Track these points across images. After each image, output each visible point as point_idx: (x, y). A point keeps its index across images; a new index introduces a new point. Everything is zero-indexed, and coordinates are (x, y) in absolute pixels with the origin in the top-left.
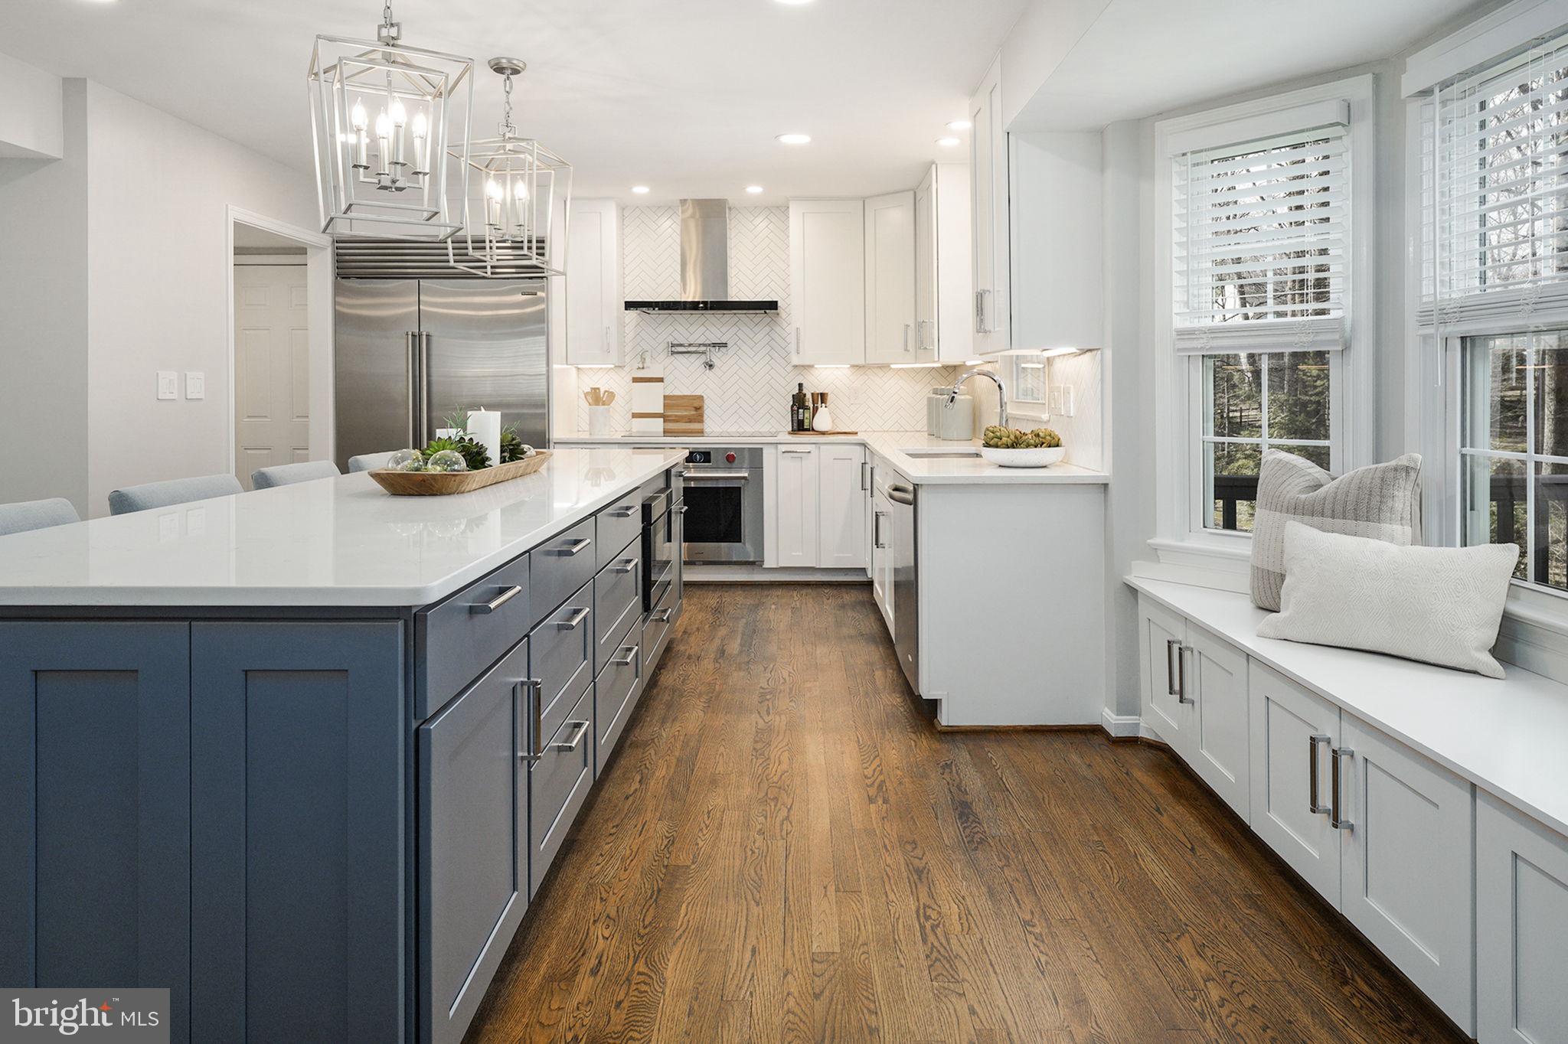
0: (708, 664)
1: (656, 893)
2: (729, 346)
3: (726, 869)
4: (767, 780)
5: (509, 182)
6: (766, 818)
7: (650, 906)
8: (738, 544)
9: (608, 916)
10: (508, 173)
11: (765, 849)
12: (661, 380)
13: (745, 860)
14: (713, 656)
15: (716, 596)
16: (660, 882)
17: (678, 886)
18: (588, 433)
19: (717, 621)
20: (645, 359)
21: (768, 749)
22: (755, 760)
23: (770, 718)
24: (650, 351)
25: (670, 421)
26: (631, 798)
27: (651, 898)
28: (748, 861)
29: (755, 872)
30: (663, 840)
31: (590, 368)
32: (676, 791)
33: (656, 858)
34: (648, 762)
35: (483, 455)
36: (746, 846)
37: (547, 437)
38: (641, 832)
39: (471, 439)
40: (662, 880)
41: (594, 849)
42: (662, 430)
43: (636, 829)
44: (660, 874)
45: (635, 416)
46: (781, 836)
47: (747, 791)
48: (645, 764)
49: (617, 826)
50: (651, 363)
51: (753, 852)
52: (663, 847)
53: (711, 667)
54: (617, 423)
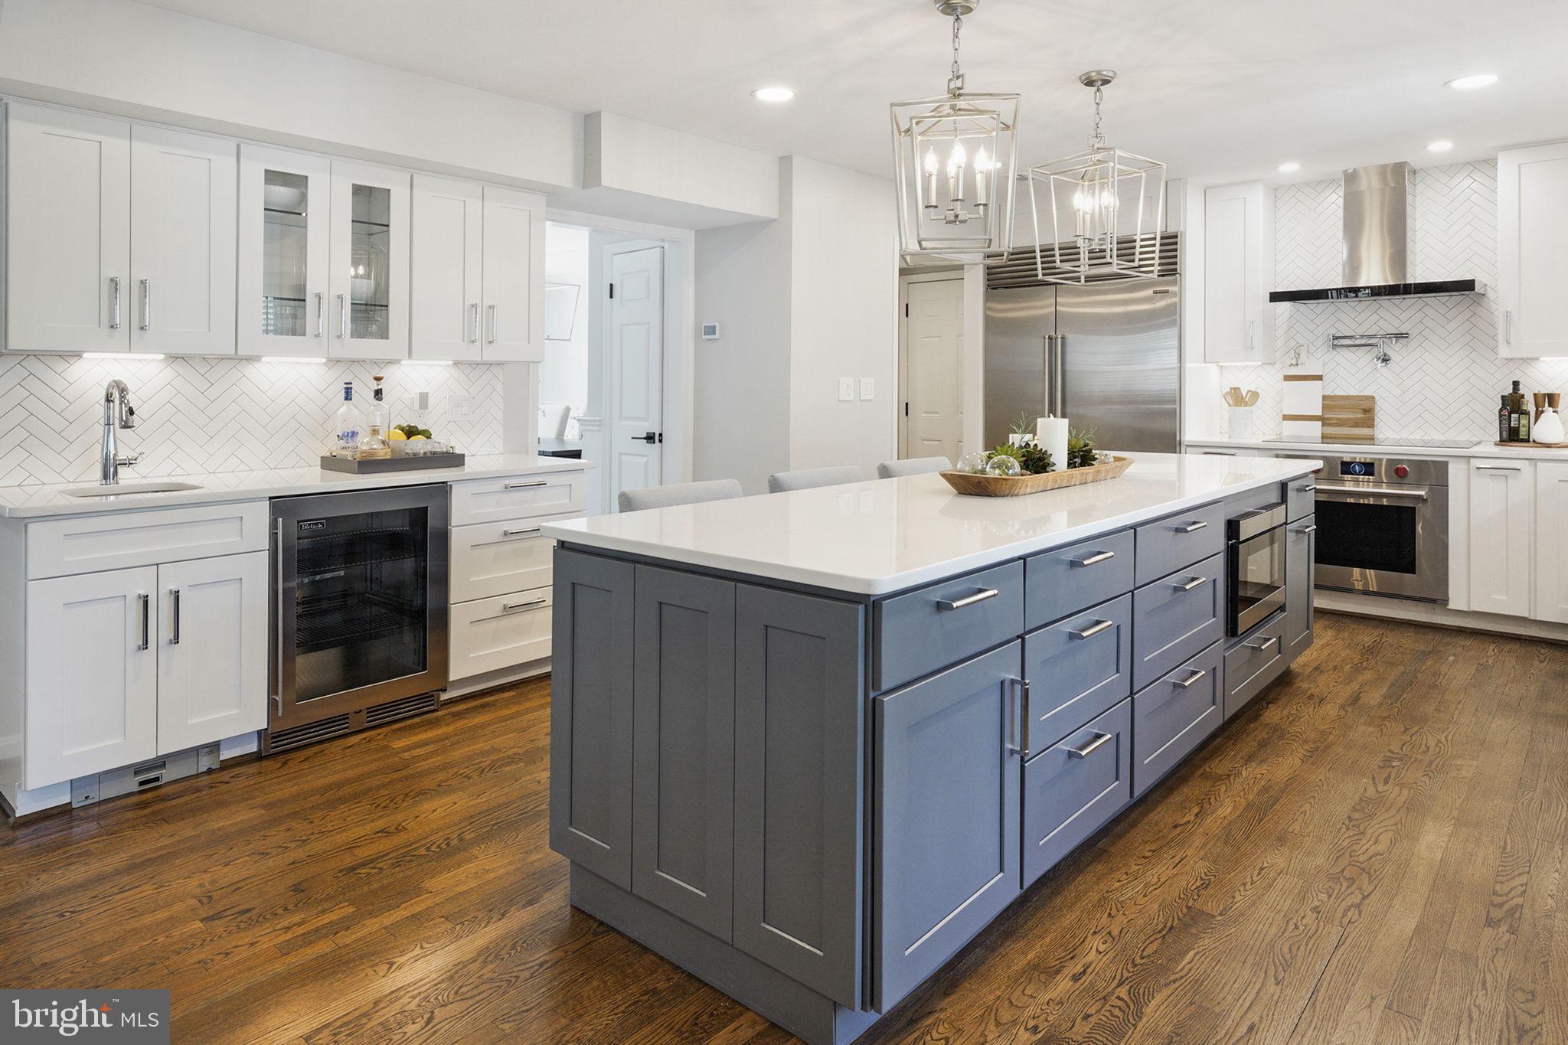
0: (1331, 710)
1: (1167, 929)
2: (1411, 337)
3: (1257, 934)
4: (1351, 856)
5: (1097, 192)
6: (1330, 897)
7: (1156, 939)
8: (1411, 575)
9: (1109, 933)
10: (1097, 181)
11: (1314, 929)
12: (1320, 378)
13: (1283, 933)
14: (1340, 701)
15: (1376, 634)
16: (1176, 920)
17: (1194, 931)
18: (1228, 436)
19: (1365, 663)
20: (1299, 354)
21: (1367, 823)
22: (1344, 830)
23: (1386, 788)
24: (1305, 346)
25: (1330, 425)
26: (1180, 828)
27: (1160, 932)
28: (1286, 934)
29: (1290, 950)
30: (1197, 880)
31: (1235, 366)
32: (1233, 836)
33: (1182, 896)
34: (1213, 798)
35: (1046, 461)
36: (1291, 919)
37: (1178, 438)
38: (1177, 864)
39: (1036, 445)
40: (1179, 919)
41: (1121, 865)
42: (1320, 435)
43: (1173, 860)
44: (1179, 912)
45: (1286, 418)
46: (1341, 922)
47: (1320, 861)
48: (1209, 799)
49: (1154, 851)
50: (1308, 358)
51: (1296, 927)
52: (1194, 887)
53: (1334, 712)
54: (1261, 426)
